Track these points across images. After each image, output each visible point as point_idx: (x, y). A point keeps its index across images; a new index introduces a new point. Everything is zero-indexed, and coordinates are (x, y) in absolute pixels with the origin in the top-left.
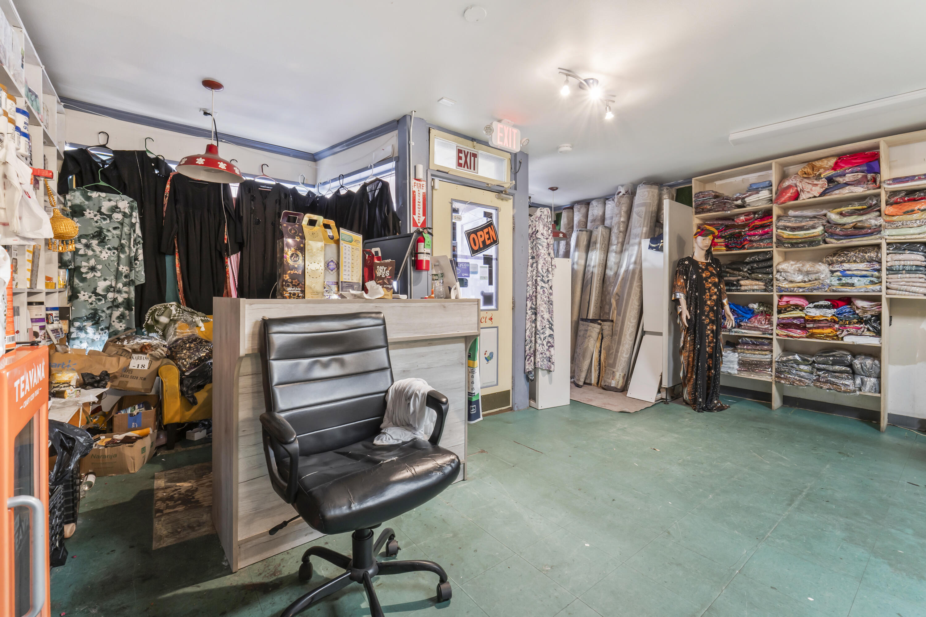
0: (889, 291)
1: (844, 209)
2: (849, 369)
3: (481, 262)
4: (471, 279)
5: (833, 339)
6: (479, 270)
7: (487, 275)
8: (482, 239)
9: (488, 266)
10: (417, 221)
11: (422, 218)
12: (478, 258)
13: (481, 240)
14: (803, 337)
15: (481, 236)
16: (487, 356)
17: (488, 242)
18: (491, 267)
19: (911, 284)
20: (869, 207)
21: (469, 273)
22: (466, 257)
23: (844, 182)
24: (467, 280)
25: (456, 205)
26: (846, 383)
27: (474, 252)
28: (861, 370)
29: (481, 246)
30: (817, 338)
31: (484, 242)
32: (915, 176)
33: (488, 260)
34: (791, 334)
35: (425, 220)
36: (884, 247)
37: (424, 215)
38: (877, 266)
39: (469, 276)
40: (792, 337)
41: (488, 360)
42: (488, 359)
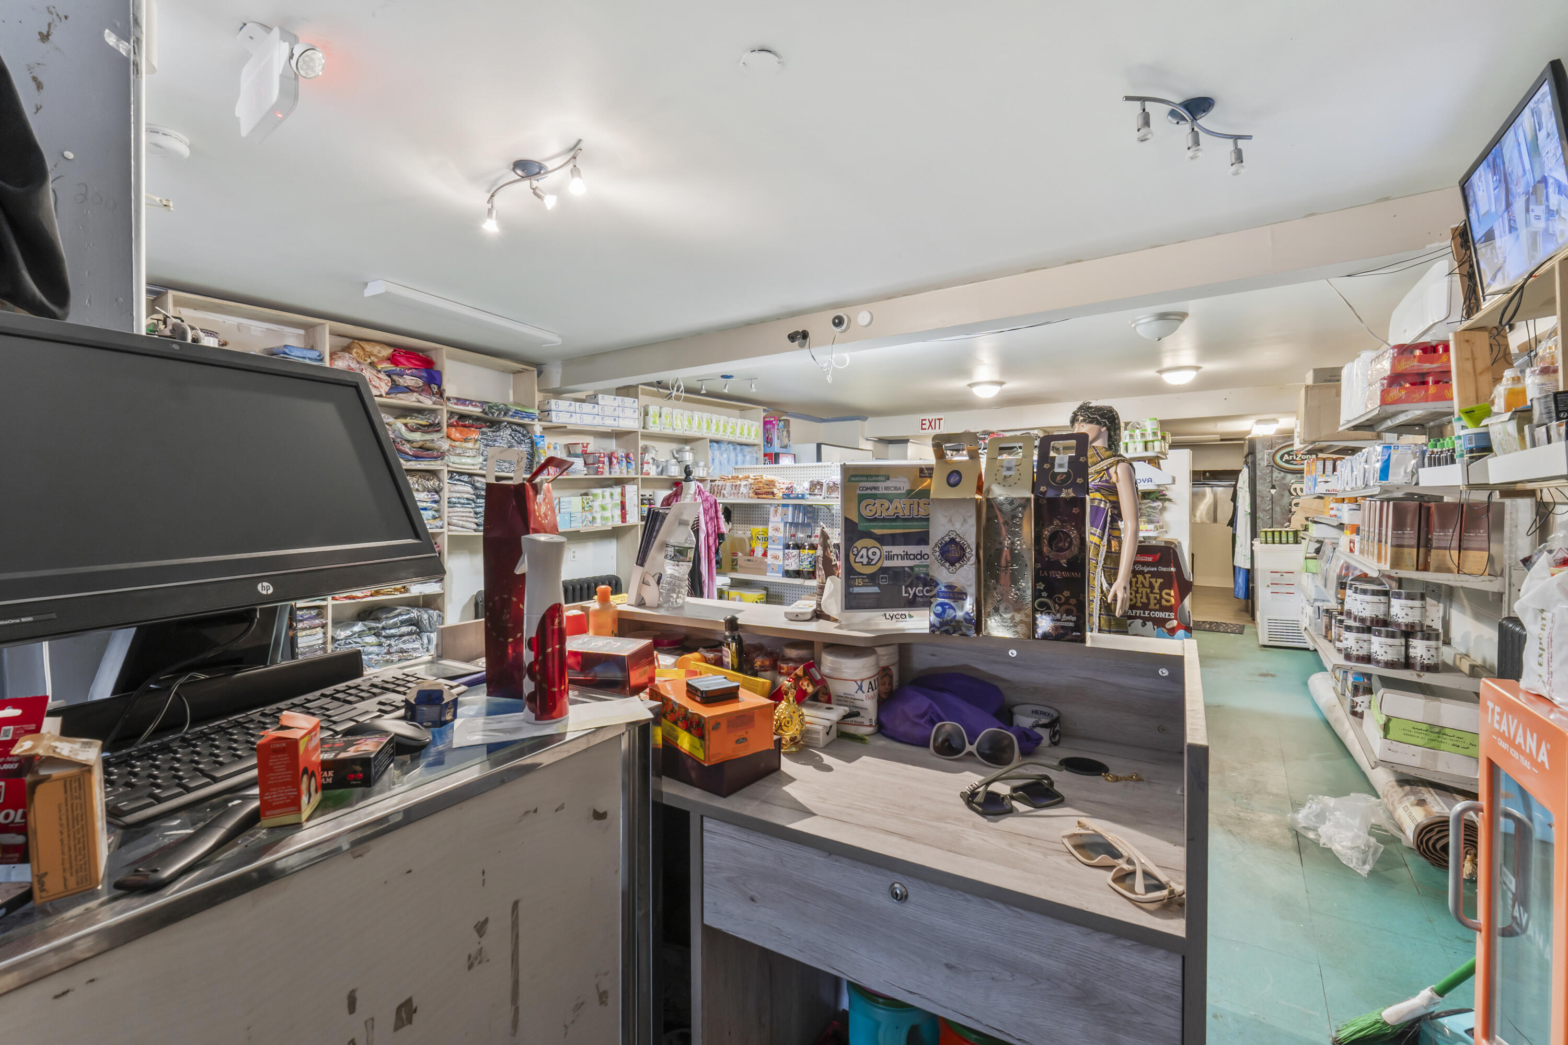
0: (450, 527)
1: (410, 421)
2: (414, 628)
5: (401, 592)
14: (367, 596)
19: (464, 519)
20: (431, 425)
23: (406, 385)
26: (415, 646)
28: (428, 625)
30: (383, 594)
32: (466, 400)
34: (354, 594)
36: (445, 477)
38: (436, 497)
40: (354, 598)
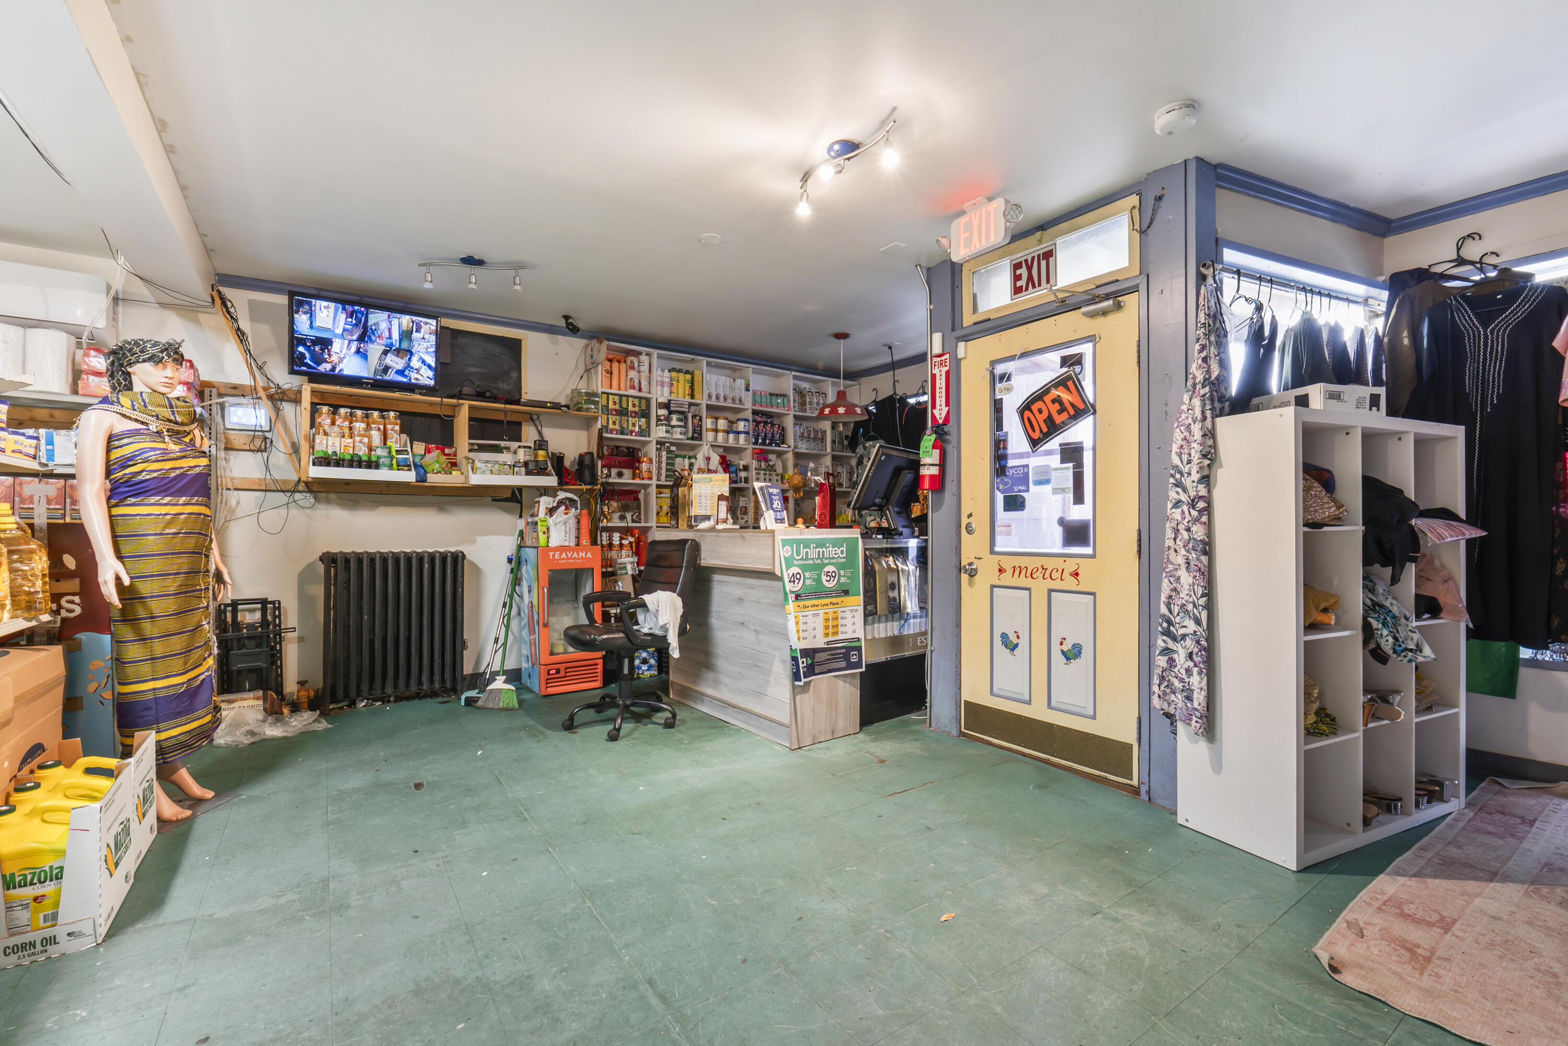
3: (1055, 461)
4: (1034, 495)
6: (1054, 475)
7: (1070, 484)
8: (1045, 415)
9: (1071, 465)
10: (938, 417)
11: (945, 409)
12: (1049, 453)
13: (1042, 418)
15: (1040, 411)
16: (1065, 648)
17: (1058, 419)
18: (1079, 465)
21: (1027, 483)
22: (1021, 456)
24: (1024, 499)
25: (1000, 369)
27: (1035, 443)
29: (1045, 430)
31: (1050, 420)
33: (1072, 453)
35: (948, 412)
37: (947, 404)
39: (1028, 491)
41: (1068, 659)
42: (1070, 655)
